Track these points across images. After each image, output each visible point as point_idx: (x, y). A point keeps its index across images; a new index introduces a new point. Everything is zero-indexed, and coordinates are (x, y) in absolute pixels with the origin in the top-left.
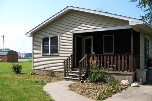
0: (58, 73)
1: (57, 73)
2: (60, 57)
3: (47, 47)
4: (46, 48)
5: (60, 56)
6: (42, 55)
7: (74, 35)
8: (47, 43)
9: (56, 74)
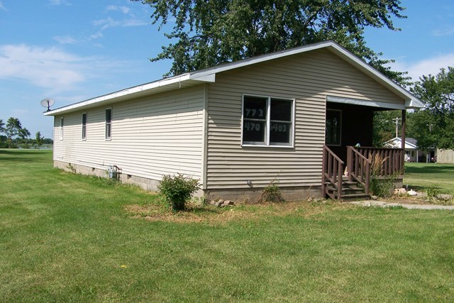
0: (290, 191)
1: (285, 191)
2: (297, 152)
3: (253, 125)
4: (251, 126)
5: (296, 149)
6: (244, 145)
7: (329, 105)
8: (258, 113)
9: (284, 194)
